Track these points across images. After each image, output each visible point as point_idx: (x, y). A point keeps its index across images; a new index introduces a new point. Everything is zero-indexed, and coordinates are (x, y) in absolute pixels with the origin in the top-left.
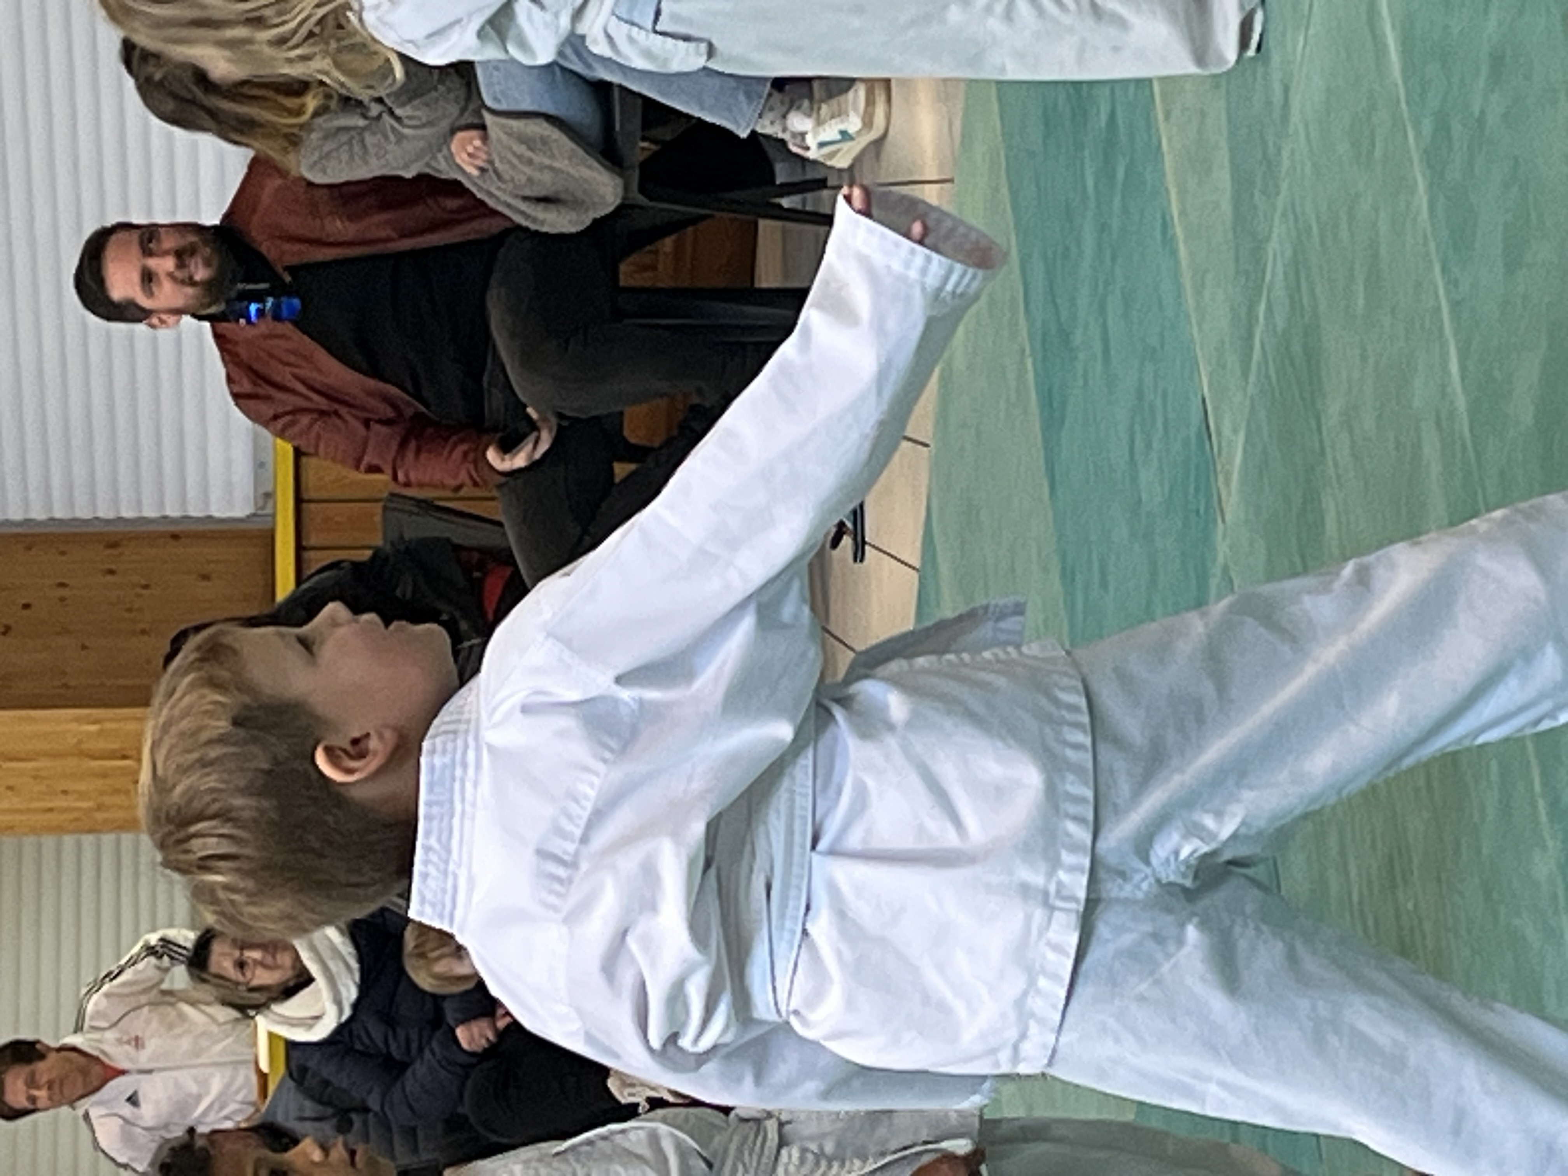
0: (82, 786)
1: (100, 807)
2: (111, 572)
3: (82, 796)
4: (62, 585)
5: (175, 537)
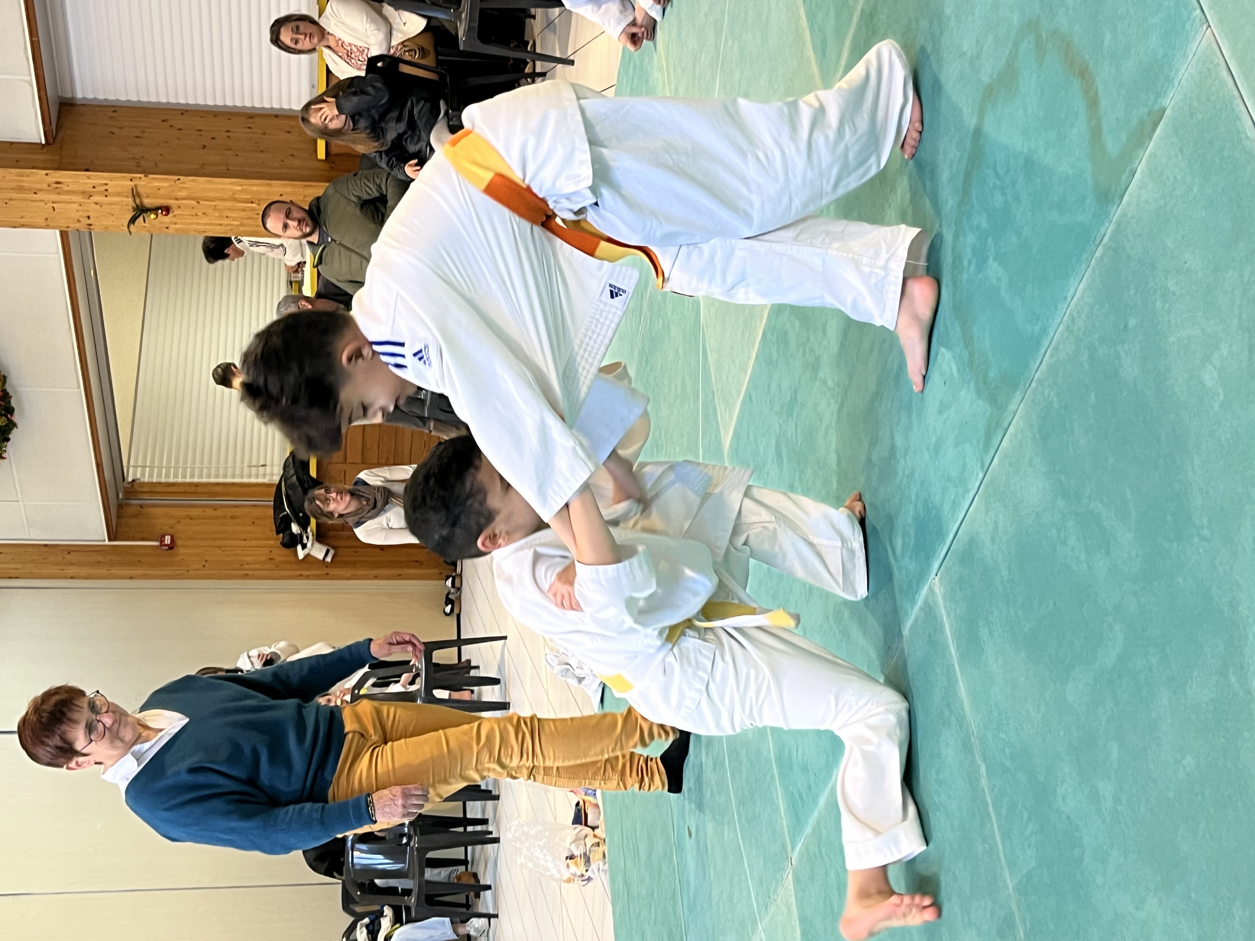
0: (234, 215)
1: (242, 225)
2: (250, 128)
3: (234, 219)
4: (228, 131)
5: (276, 116)
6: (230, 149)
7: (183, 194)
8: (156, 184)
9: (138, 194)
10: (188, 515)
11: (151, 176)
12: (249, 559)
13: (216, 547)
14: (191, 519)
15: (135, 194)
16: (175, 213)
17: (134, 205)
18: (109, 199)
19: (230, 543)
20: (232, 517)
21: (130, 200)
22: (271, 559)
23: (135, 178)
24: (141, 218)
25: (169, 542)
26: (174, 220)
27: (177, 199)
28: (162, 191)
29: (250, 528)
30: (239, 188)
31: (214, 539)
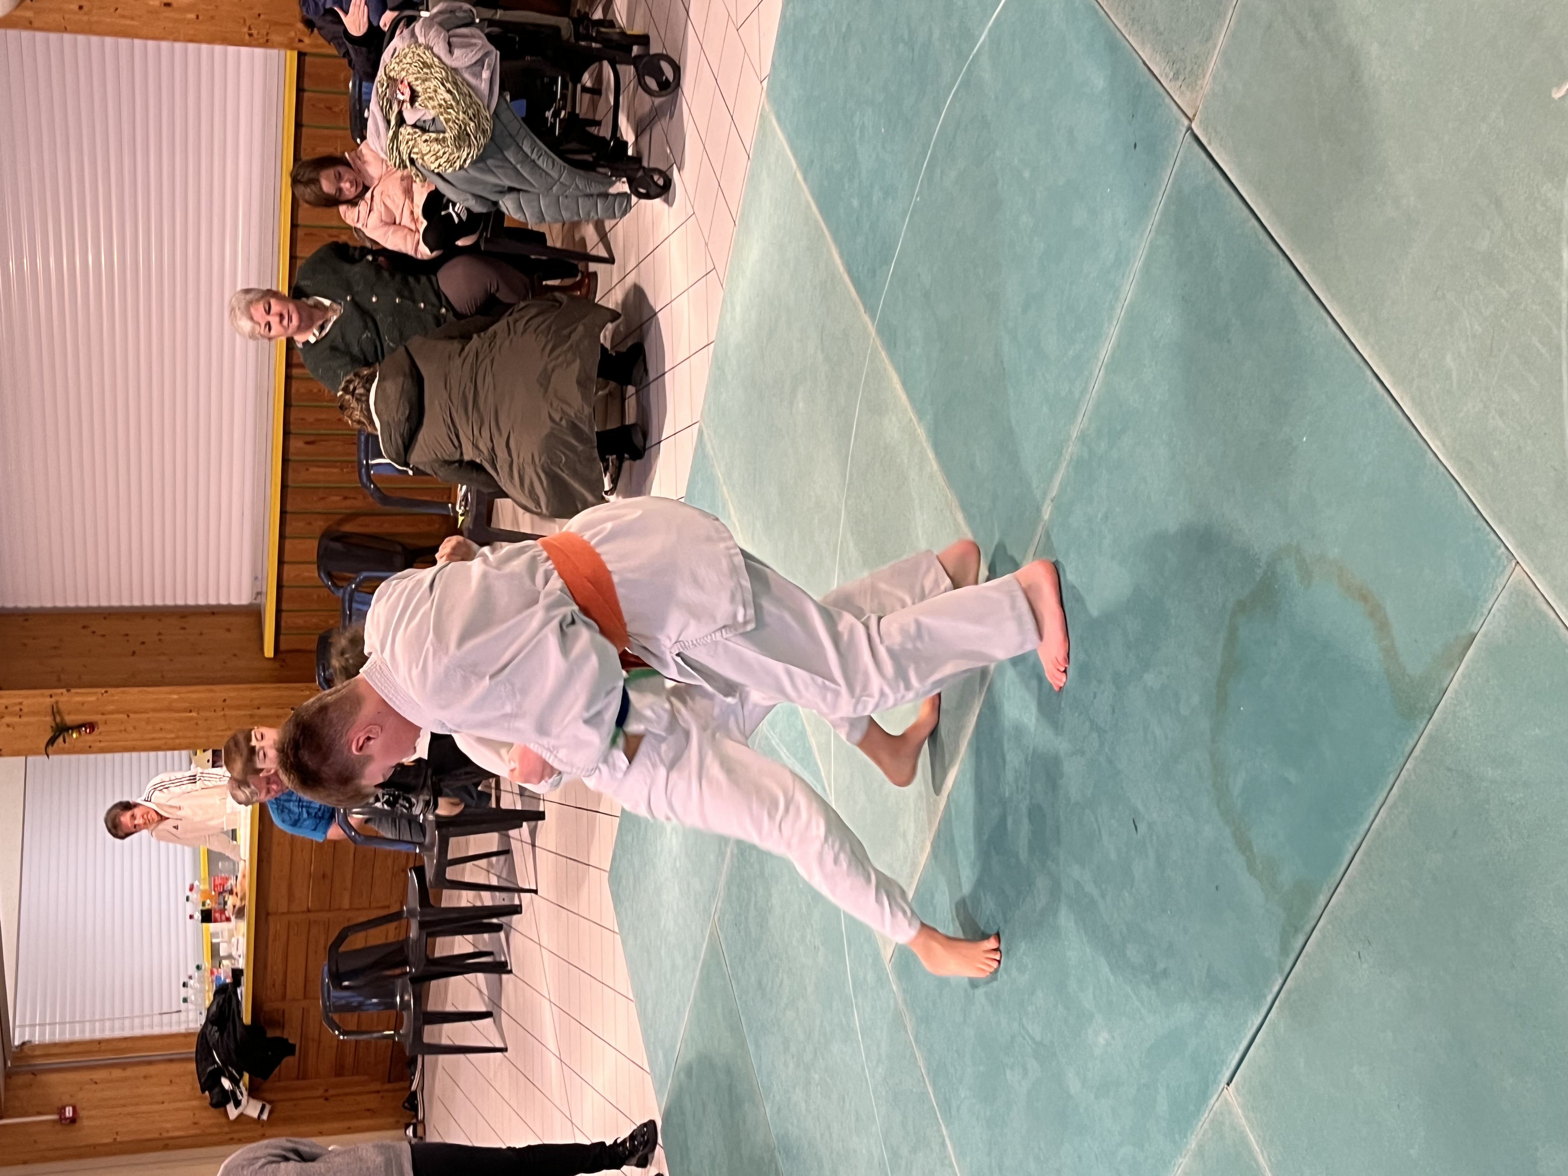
0: (169, 727)
2: (184, 628)
3: (169, 731)
4: (160, 634)
5: (213, 613)
6: (164, 654)
7: (111, 708)
8: (79, 699)
9: (59, 712)
10: (91, 1080)
11: (73, 691)
12: (169, 1125)
13: (129, 1114)
14: (96, 1083)
15: (55, 711)
16: (100, 730)
17: (53, 725)
18: (25, 719)
19: (144, 1108)
20: (145, 1077)
21: (49, 719)
22: (195, 1123)
23: (56, 694)
24: (61, 739)
25: (71, 1115)
26: (100, 738)
27: (103, 714)
28: (86, 707)
29: (167, 1089)
30: (176, 697)
31: (124, 1106)
